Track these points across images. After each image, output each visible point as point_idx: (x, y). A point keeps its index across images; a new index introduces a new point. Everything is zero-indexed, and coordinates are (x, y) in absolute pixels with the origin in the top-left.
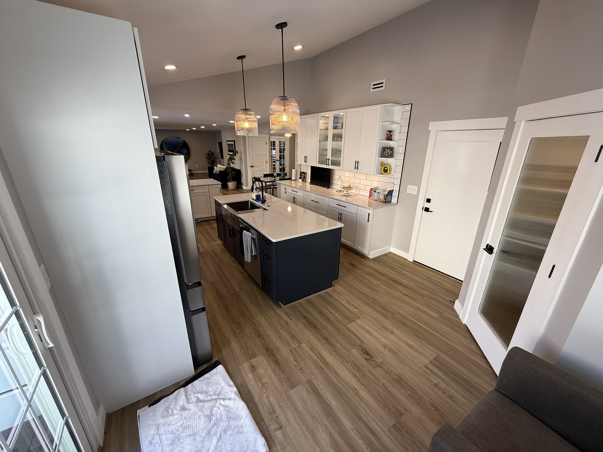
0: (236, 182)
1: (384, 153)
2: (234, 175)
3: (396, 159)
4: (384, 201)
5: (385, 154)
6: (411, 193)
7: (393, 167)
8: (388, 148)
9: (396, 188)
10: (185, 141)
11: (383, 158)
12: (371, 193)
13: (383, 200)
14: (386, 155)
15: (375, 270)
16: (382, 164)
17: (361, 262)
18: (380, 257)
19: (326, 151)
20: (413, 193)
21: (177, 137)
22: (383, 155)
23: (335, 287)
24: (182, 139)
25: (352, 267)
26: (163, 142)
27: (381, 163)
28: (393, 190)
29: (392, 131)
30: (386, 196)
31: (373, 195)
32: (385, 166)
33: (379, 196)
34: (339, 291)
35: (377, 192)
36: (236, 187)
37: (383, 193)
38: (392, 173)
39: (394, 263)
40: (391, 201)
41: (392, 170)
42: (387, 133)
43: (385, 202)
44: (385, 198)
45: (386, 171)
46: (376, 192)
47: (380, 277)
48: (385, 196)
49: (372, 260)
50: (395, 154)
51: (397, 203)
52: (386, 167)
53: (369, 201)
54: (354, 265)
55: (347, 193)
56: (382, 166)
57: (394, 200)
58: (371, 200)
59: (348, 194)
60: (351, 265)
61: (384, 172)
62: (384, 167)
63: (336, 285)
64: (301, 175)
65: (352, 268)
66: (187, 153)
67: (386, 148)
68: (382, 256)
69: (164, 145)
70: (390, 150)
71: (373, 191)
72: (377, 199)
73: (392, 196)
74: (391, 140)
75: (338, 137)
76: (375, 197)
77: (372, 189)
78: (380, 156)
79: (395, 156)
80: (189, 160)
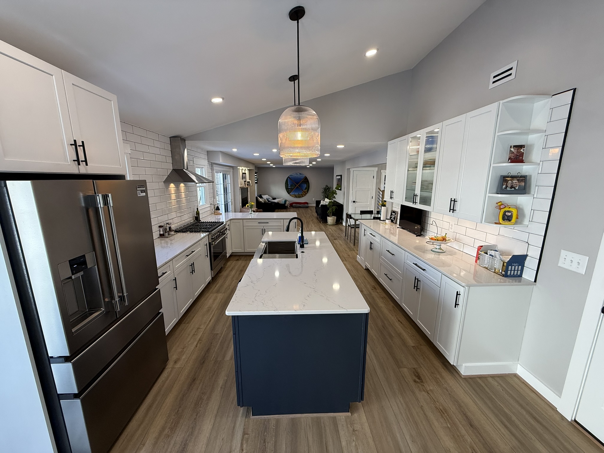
0: (336, 217)
1: (504, 186)
2: (334, 210)
3: (535, 196)
4: (502, 273)
5: (506, 188)
6: (570, 269)
7: (527, 211)
8: (513, 177)
9: (534, 253)
10: (306, 177)
11: (500, 195)
12: (479, 254)
13: (501, 271)
14: (508, 189)
15: (460, 406)
16: (500, 205)
17: (438, 376)
18: (486, 377)
19: (415, 183)
20: (575, 270)
21: (300, 174)
22: (501, 190)
23: (356, 415)
24: (304, 175)
25: (415, 381)
26: (288, 178)
27: (497, 203)
28: (527, 255)
29: (524, 145)
30: (507, 266)
31: (482, 259)
32: (507, 209)
33: (493, 262)
34: (357, 427)
35: (490, 255)
36: (335, 223)
37: (500, 258)
38: (526, 222)
39: (517, 406)
40: (521, 276)
41: (523, 216)
42: (512, 149)
43: (503, 276)
44: (504, 268)
45: (507, 218)
46: (487, 254)
47: (463, 432)
48: (505, 264)
49: (465, 379)
50: (534, 189)
51: (535, 281)
52: (509, 212)
53: (475, 266)
54: (419, 378)
55: (438, 247)
56: (501, 209)
57: (528, 274)
58: (478, 267)
59: (440, 249)
60: (415, 375)
61: (504, 219)
62: (505, 212)
63: (362, 411)
64: (391, 215)
65: (412, 383)
66: (306, 187)
67: (508, 177)
68: (493, 377)
69: (288, 180)
70: (518, 180)
71: (482, 250)
72: (490, 267)
73: (523, 266)
74: (522, 161)
75: (430, 164)
76: (486, 262)
77: (482, 246)
78: (495, 191)
79: (532, 192)
80: (307, 194)
